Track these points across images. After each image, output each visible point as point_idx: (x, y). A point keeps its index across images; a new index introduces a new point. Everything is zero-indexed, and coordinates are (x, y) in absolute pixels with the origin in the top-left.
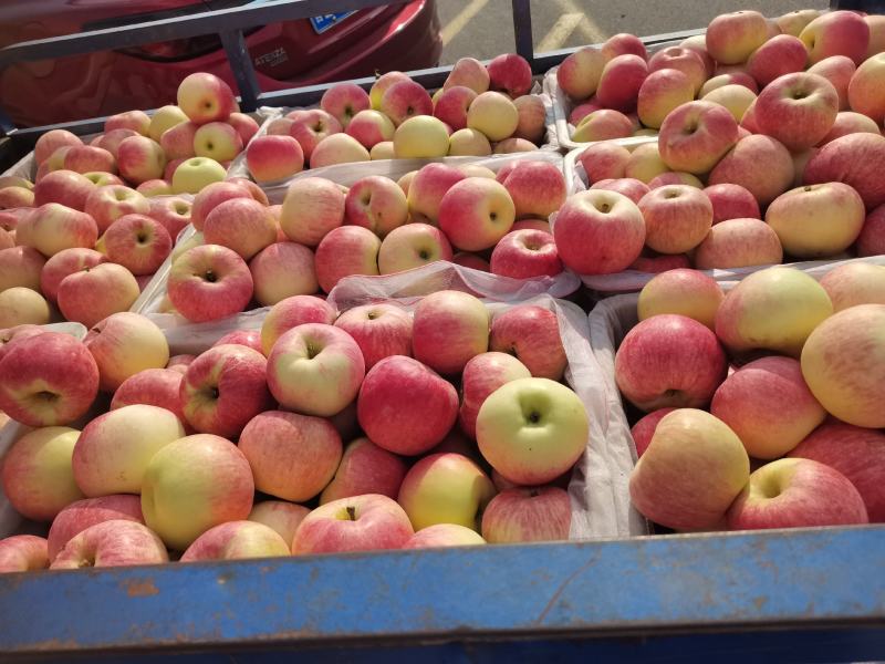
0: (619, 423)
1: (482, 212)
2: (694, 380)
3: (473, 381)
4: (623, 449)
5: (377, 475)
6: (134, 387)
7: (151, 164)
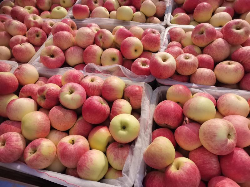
0: (149, 130)
3: (114, 109)
4: (148, 139)
5: (84, 129)
6: (25, 90)
7: (47, 5)
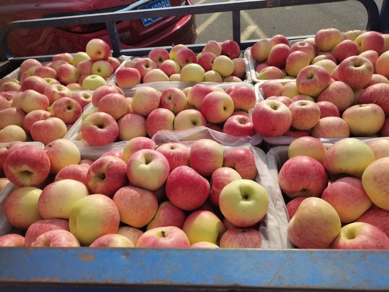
0: (281, 202)
1: (220, 107)
2: (315, 185)
3: (217, 179)
4: (283, 214)
5: (174, 218)
6: (67, 172)
7: (73, 76)
